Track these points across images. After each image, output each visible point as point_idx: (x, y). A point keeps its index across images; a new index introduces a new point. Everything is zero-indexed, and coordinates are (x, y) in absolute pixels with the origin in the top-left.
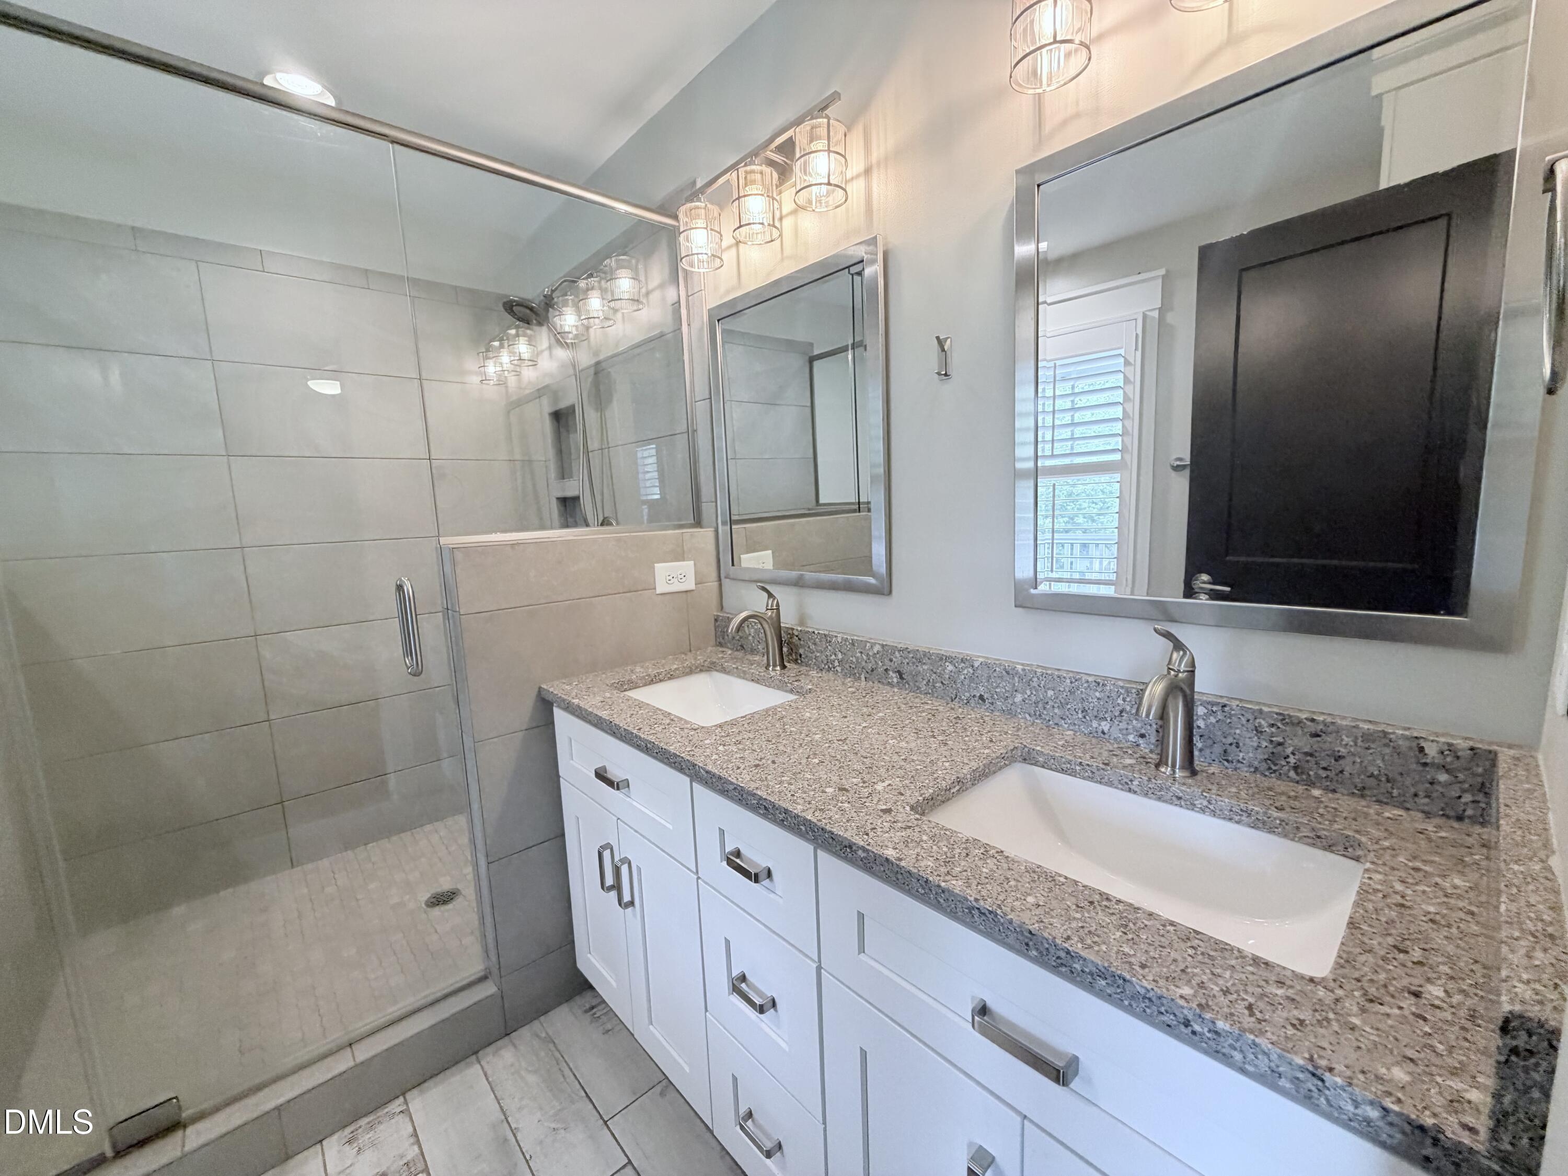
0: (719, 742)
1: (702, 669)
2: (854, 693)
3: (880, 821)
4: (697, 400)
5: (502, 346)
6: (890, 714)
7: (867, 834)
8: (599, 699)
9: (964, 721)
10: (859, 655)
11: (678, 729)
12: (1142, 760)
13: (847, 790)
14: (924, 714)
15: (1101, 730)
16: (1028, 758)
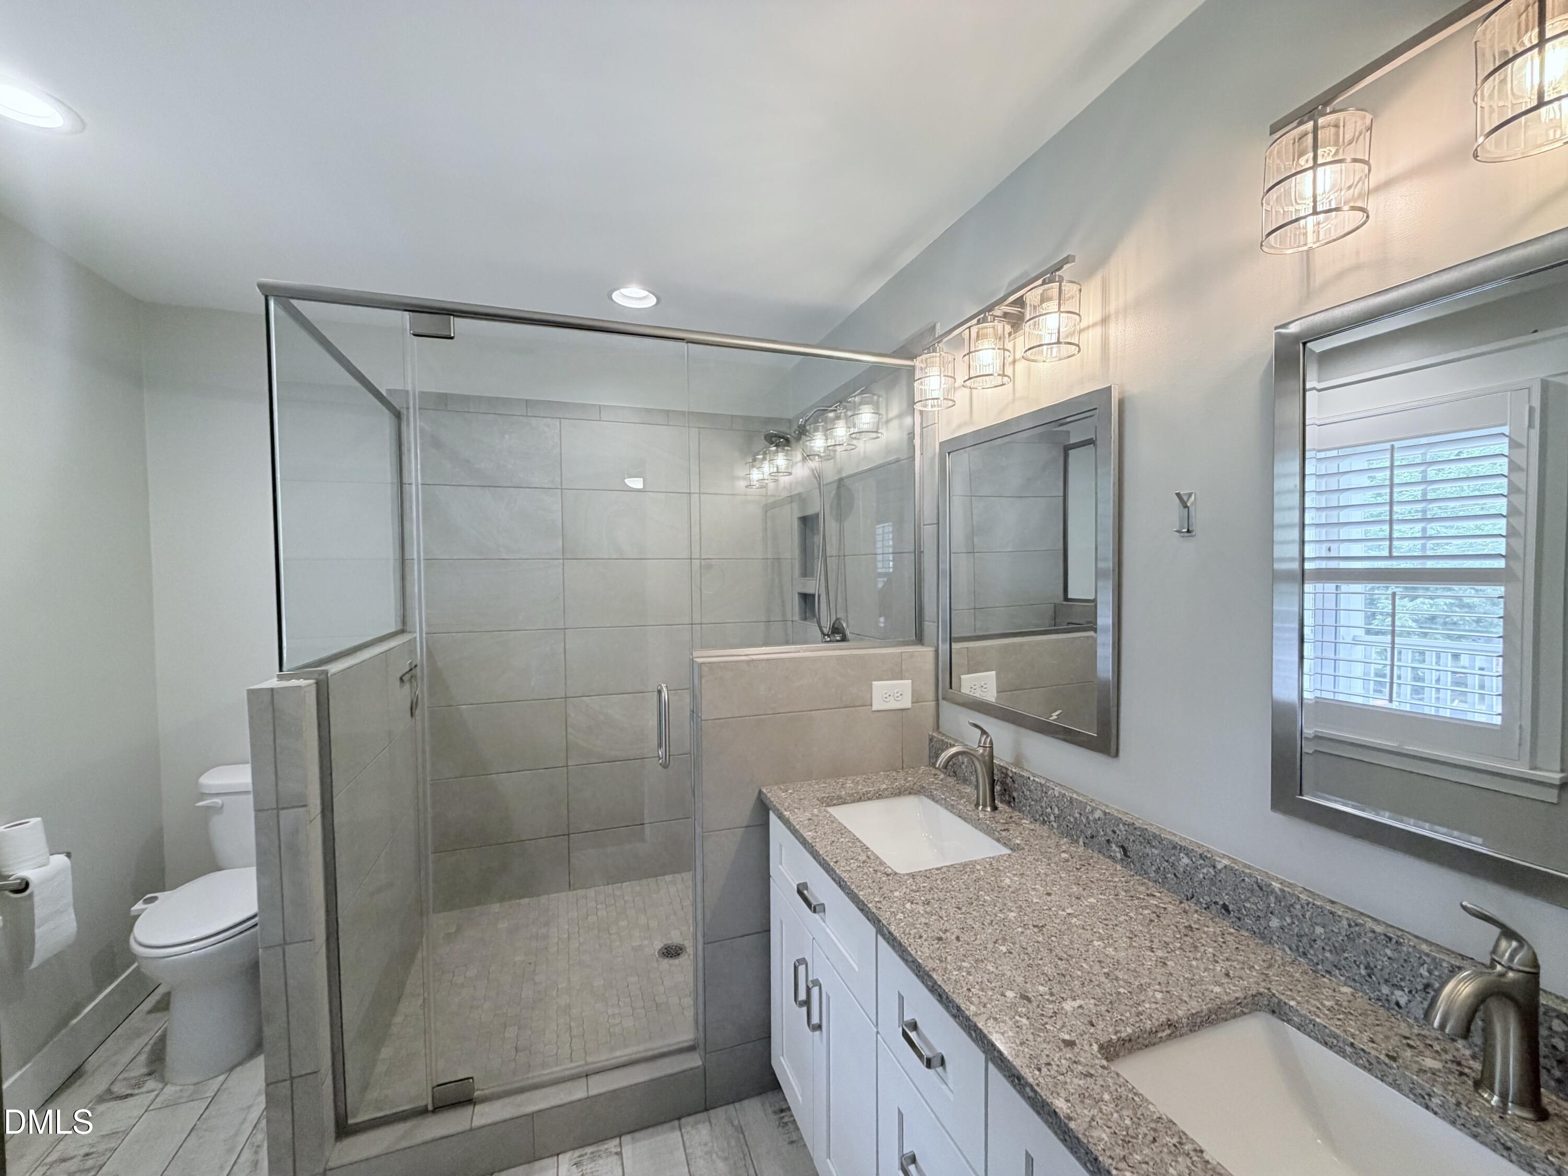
0: (907, 897)
1: (911, 791)
2: (1067, 861)
3: (1058, 1055)
4: (926, 523)
5: (764, 459)
6: (1104, 902)
7: (1039, 1070)
8: (808, 815)
9: (1197, 934)
10: (1077, 815)
11: (871, 869)
12: (1454, 1067)
13: (1029, 1000)
14: (1146, 912)
15: (1394, 1001)
16: (1278, 1010)
